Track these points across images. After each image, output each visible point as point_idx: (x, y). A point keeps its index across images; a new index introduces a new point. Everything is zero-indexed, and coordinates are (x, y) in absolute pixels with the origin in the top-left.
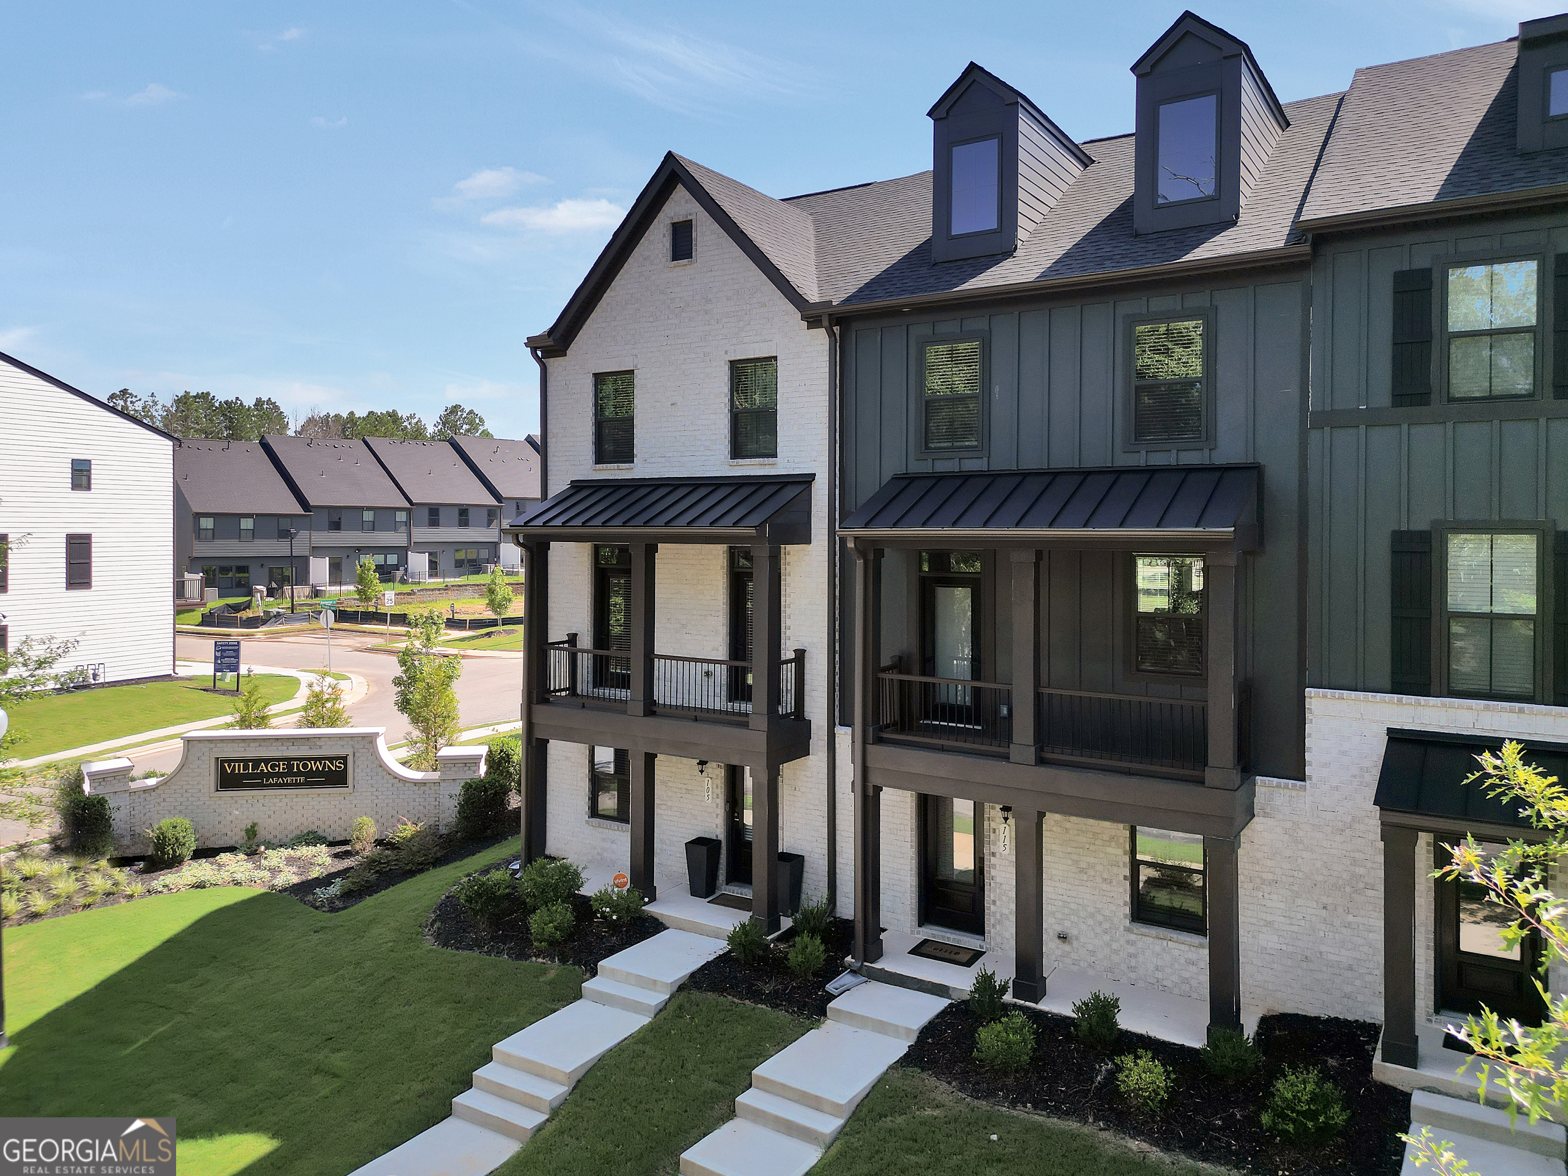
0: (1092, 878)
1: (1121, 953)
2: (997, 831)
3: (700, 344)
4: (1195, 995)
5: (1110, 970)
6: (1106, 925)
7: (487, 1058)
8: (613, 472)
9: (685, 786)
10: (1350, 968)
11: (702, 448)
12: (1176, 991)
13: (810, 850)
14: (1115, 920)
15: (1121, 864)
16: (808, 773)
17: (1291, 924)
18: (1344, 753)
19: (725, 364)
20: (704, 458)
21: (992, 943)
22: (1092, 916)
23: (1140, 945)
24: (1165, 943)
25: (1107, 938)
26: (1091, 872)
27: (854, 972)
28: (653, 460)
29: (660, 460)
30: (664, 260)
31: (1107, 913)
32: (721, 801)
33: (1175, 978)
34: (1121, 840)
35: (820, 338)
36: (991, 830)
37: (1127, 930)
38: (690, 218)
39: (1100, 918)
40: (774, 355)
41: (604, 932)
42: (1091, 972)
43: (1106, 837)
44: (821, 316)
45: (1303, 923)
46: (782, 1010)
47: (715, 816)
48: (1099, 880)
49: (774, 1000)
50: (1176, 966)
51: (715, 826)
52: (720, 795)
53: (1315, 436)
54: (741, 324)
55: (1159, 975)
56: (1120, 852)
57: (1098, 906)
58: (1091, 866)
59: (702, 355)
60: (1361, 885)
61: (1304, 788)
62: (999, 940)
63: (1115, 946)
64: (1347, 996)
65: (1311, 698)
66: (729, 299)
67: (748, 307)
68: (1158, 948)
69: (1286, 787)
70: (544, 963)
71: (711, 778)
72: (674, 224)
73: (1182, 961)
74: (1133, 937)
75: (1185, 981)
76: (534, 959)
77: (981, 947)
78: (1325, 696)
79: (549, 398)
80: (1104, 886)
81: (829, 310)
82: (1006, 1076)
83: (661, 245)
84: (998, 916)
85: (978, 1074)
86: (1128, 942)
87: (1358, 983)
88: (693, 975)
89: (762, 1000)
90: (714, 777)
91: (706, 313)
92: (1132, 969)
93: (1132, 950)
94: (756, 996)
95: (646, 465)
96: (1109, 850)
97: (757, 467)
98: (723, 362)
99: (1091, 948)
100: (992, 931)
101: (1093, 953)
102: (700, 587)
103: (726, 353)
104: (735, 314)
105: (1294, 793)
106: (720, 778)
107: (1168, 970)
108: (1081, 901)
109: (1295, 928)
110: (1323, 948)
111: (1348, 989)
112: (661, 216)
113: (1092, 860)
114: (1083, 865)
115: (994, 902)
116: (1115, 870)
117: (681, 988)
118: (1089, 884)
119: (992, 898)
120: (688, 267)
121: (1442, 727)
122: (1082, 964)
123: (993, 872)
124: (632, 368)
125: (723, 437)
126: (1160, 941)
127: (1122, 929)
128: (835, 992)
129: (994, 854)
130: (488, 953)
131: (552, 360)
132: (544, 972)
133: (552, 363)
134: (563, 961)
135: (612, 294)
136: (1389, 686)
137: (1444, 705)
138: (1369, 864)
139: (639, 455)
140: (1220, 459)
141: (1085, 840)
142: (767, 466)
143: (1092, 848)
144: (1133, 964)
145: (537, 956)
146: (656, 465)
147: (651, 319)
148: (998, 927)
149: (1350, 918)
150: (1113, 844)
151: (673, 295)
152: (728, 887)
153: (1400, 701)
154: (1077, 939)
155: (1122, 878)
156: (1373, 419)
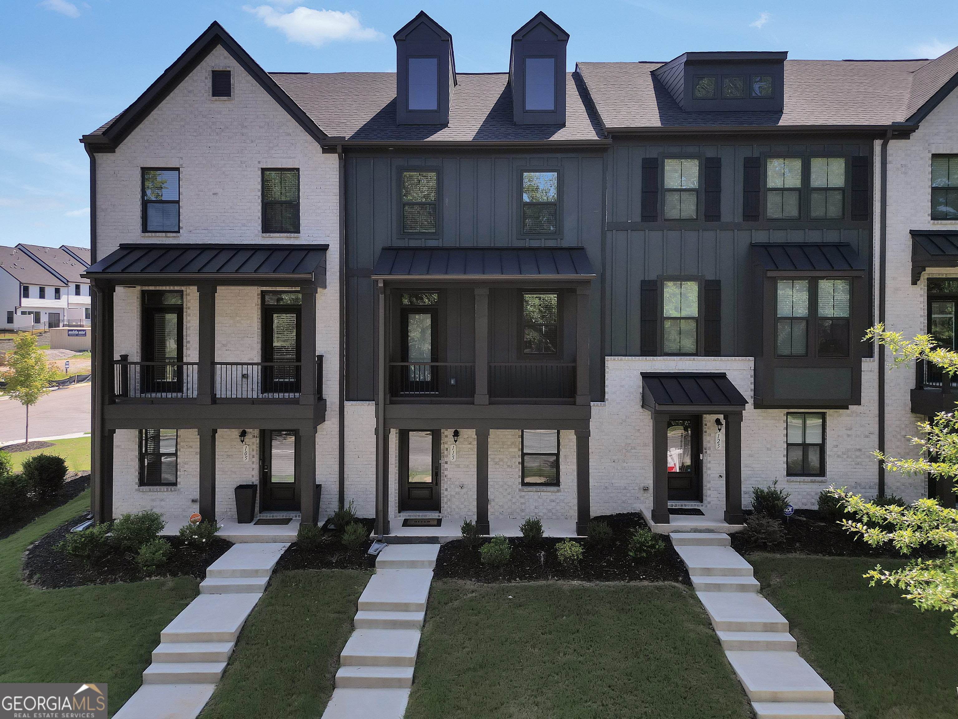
0: (501, 466)
1: (517, 503)
2: (449, 449)
3: (238, 155)
4: (554, 517)
5: (512, 514)
6: (509, 490)
7: (157, 642)
8: (161, 239)
9: (227, 453)
10: (625, 488)
11: (240, 225)
12: (545, 517)
13: (325, 480)
14: (514, 486)
15: (517, 456)
16: (325, 433)
17: (599, 472)
18: (622, 386)
19: (258, 170)
20: (241, 231)
21: (445, 513)
22: (502, 486)
23: (527, 497)
24: (540, 493)
25: (509, 497)
26: (501, 463)
27: (379, 541)
28: (197, 231)
29: (204, 231)
30: (206, 94)
31: (510, 484)
32: (256, 459)
33: (544, 511)
34: (517, 444)
35: (333, 161)
36: (445, 449)
37: (520, 490)
38: (228, 69)
39: (506, 487)
40: (297, 167)
41: (194, 552)
42: (501, 517)
43: (509, 443)
44: (337, 146)
45: (604, 471)
46: (349, 569)
47: (251, 469)
48: (505, 466)
49: (341, 564)
50: (545, 504)
51: (251, 476)
52: (255, 456)
53: (609, 234)
54: (271, 145)
55: (536, 511)
56: (517, 450)
57: (505, 481)
58: (501, 460)
59: (239, 162)
60: (630, 448)
61: (605, 405)
62: (449, 510)
63: (514, 500)
64: (624, 502)
65: (608, 361)
66: (261, 127)
67: (276, 135)
68: (536, 497)
69: (598, 406)
70: (157, 579)
71: (249, 445)
72: (213, 71)
73: (548, 501)
74: (523, 494)
75: (550, 511)
76: (147, 579)
77: (439, 516)
78: (614, 360)
79: (98, 182)
80: (508, 470)
81: (343, 142)
82: (499, 569)
83: (203, 84)
84: (449, 497)
85: (484, 571)
86: (521, 497)
87: (628, 495)
88: (278, 563)
89: (333, 566)
90: (251, 444)
91: (243, 135)
92: (522, 511)
93: (522, 500)
94: (329, 565)
95: (191, 235)
96: (511, 450)
97: (284, 239)
98: (257, 169)
99: (501, 504)
100: (445, 506)
101: (502, 507)
102: (238, 318)
103: (259, 162)
104: (266, 138)
105: (601, 408)
106: (255, 444)
107: (541, 507)
108: (496, 480)
109: (600, 474)
110: (613, 481)
111: (624, 498)
112: (203, 64)
113: (502, 456)
114: (497, 460)
115: (446, 490)
116: (514, 460)
117: (275, 571)
118: (500, 470)
119: (445, 487)
120: (227, 102)
121: (663, 370)
122: (496, 514)
123: (446, 473)
124: (178, 166)
125: (257, 218)
126: (537, 493)
127: (518, 490)
128: (375, 553)
129: (446, 463)
130: (103, 583)
131: (100, 154)
132: (163, 584)
133: (101, 157)
134: (174, 575)
135: (159, 112)
136: (639, 353)
137: (664, 360)
138: (633, 437)
139: (184, 228)
140: (565, 244)
141: (498, 446)
142: (292, 239)
143: (502, 450)
144: (523, 508)
145: (150, 576)
146: (200, 235)
147: (195, 134)
148: (449, 503)
149: (625, 464)
150: (513, 446)
151: (214, 120)
152: (261, 515)
153: (646, 359)
154: (493, 500)
155: (517, 463)
156: (634, 228)
